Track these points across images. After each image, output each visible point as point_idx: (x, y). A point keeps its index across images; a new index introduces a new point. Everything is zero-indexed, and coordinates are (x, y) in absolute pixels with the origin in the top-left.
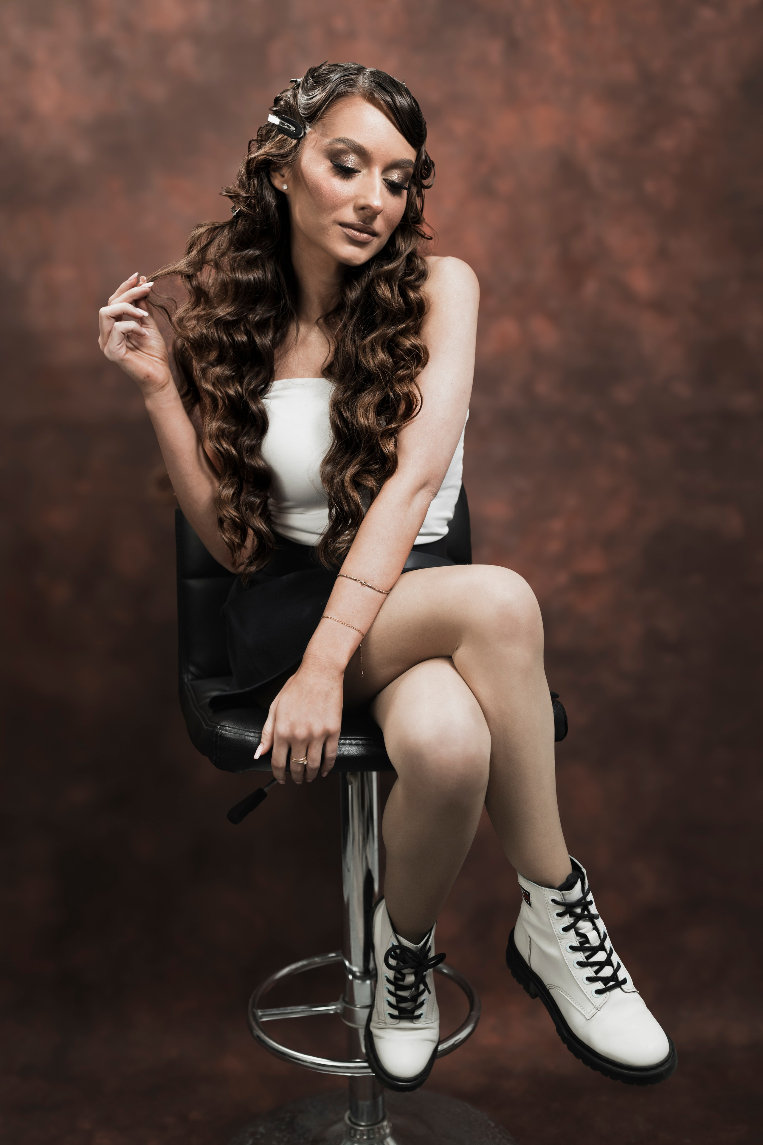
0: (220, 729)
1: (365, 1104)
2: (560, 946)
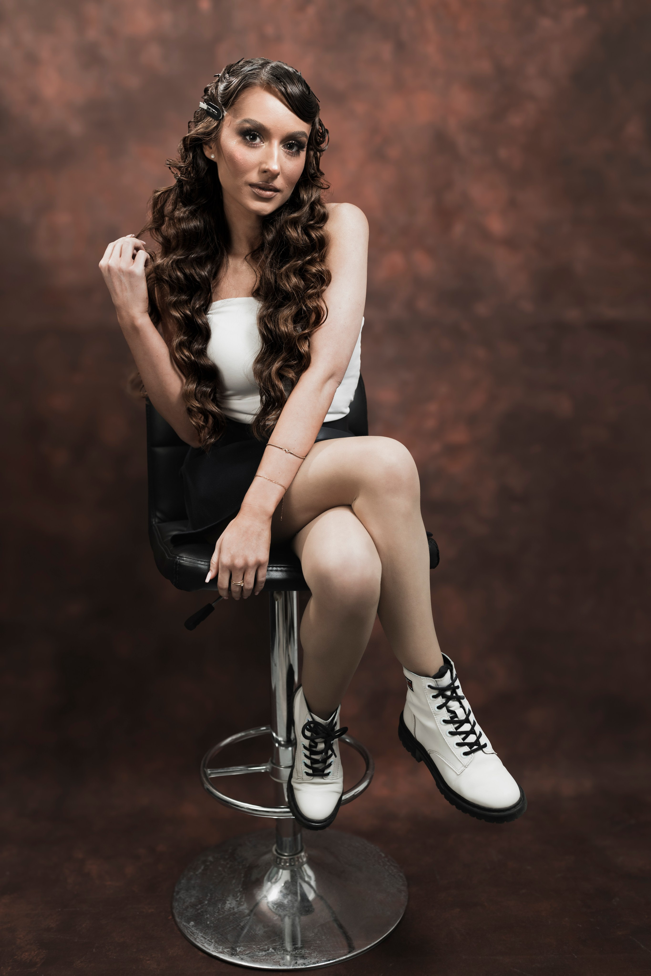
0: (179, 559)
1: (287, 840)
2: (436, 720)
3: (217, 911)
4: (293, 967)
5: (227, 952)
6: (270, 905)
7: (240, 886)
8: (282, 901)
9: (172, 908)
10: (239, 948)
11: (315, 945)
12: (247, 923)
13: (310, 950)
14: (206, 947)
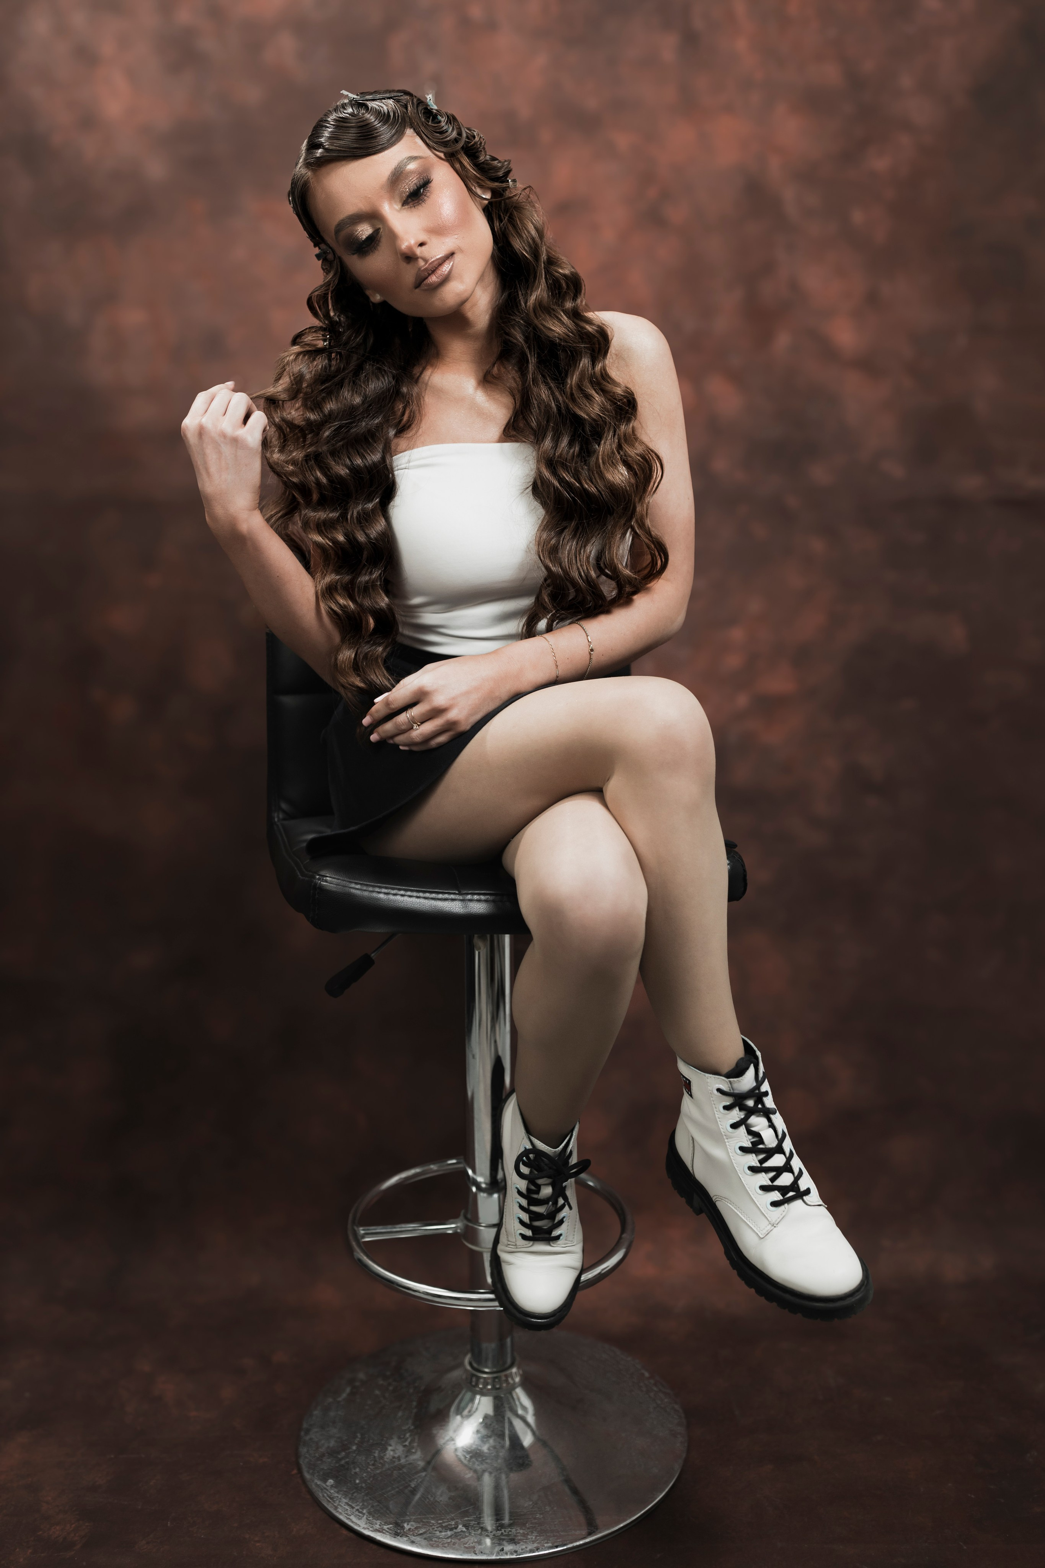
0: (319, 879)
1: (489, 1347)
2: (728, 1146)
3: (372, 1462)
4: (496, 1556)
5: (387, 1530)
6: (460, 1454)
7: (410, 1421)
8: (479, 1448)
9: (297, 1456)
10: (408, 1524)
11: (533, 1521)
12: (421, 1482)
13: (525, 1529)
14: (353, 1522)
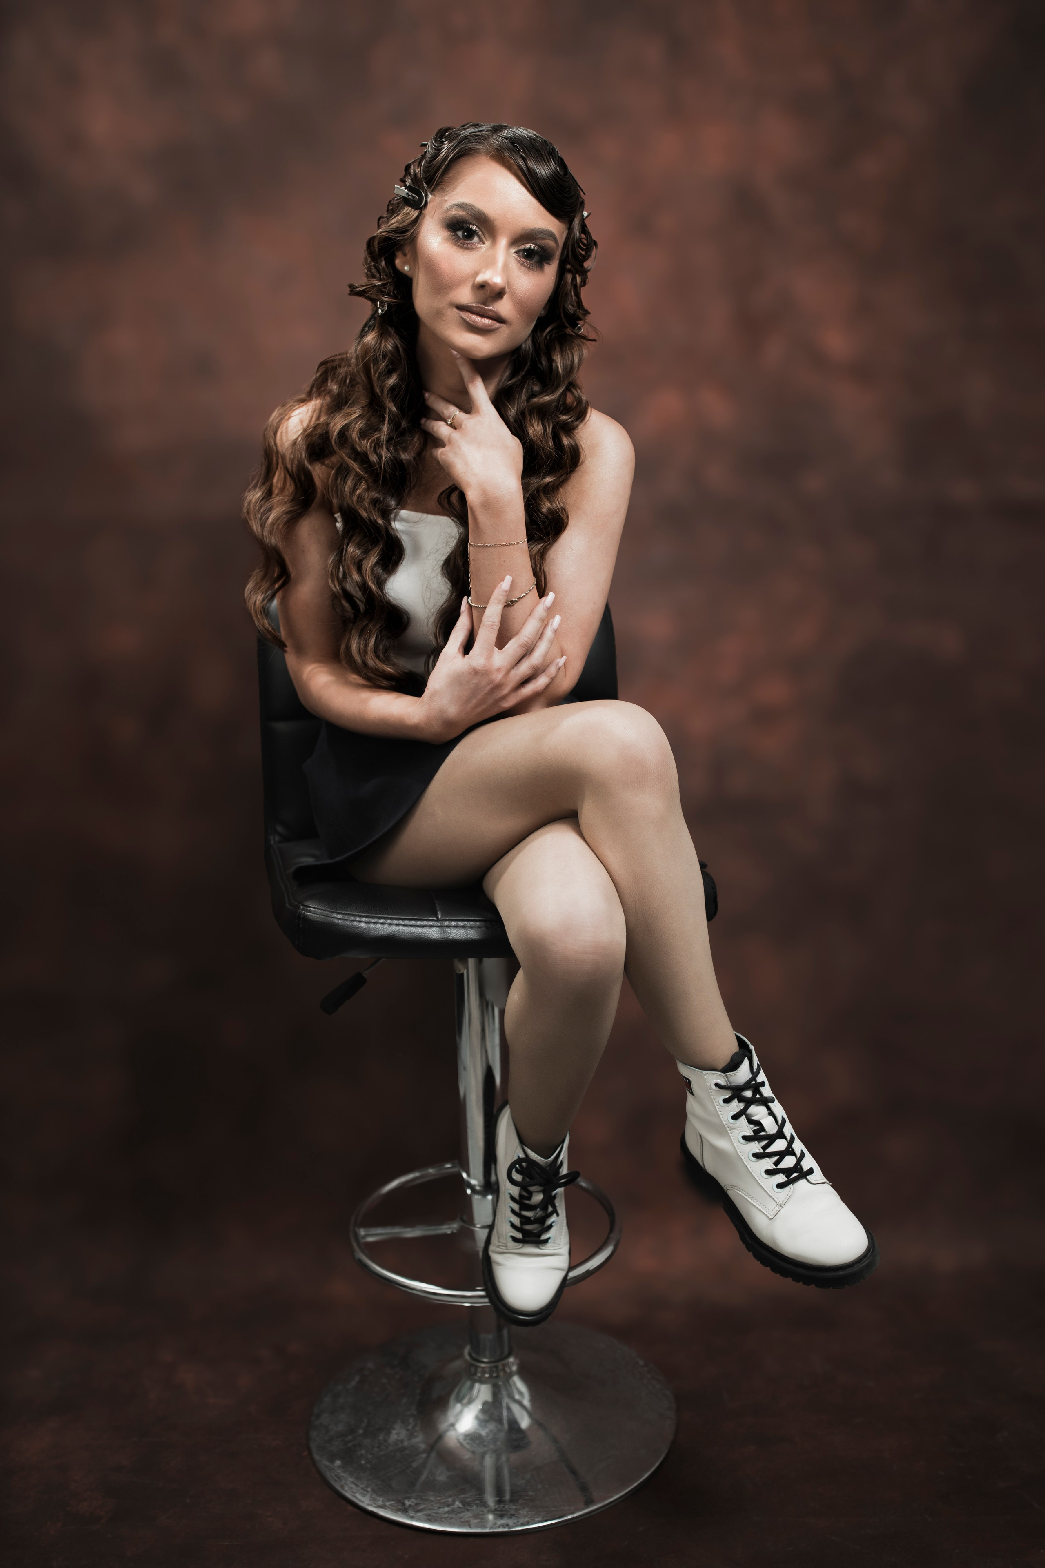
0: (303, 909)
1: (487, 1338)
2: (732, 1137)
3: (377, 1445)
5: (387, 1505)
6: (460, 1438)
7: (413, 1408)
8: (479, 1431)
9: (308, 1439)
10: (408, 1501)
11: (527, 1498)
12: (422, 1463)
13: (520, 1505)
14: (358, 1499)
